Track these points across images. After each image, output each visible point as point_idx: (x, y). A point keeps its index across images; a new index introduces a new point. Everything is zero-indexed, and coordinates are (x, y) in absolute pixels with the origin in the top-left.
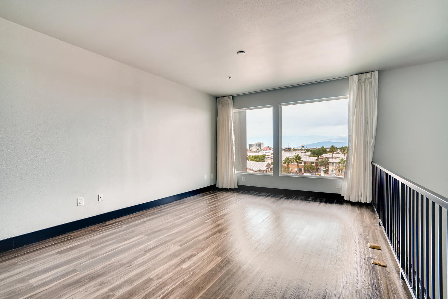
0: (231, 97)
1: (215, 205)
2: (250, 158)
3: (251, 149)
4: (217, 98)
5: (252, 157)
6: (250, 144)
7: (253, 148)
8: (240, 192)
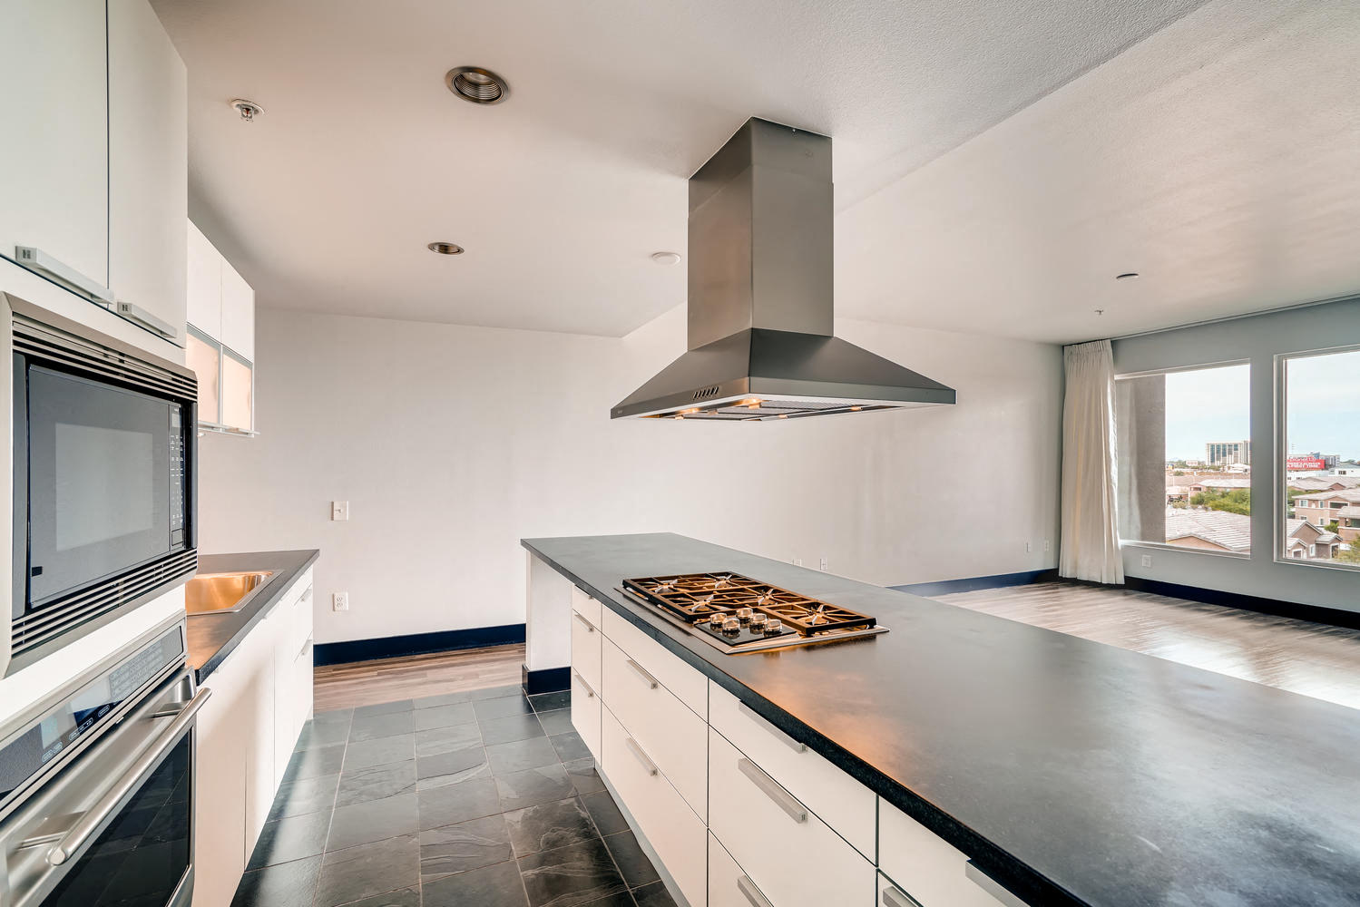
0: (1108, 342)
1: (1055, 613)
2: (1214, 499)
3: (1217, 463)
4: (1063, 347)
5: (1223, 496)
6: (1213, 446)
7: (1229, 459)
8: (1133, 596)
